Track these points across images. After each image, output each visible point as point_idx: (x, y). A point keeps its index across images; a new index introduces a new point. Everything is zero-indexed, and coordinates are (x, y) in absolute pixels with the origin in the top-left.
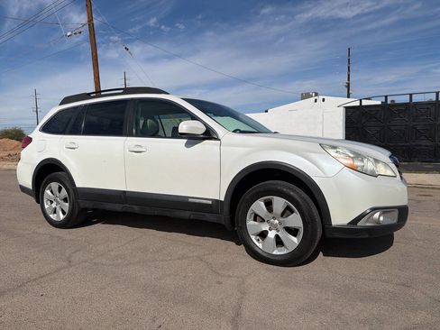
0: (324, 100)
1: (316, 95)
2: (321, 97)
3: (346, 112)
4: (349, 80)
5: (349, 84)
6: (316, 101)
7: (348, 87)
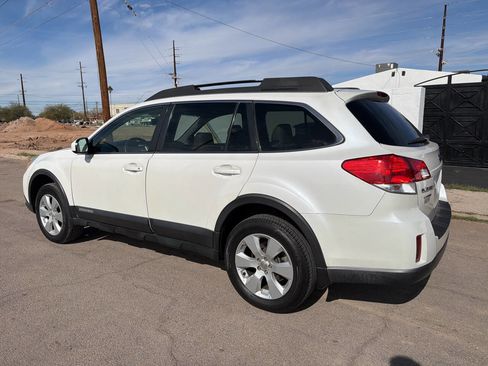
0: (404, 73)
1: (396, 66)
2: (400, 70)
3: (427, 94)
4: (442, 47)
5: (442, 52)
6: (393, 74)
7: (441, 56)
